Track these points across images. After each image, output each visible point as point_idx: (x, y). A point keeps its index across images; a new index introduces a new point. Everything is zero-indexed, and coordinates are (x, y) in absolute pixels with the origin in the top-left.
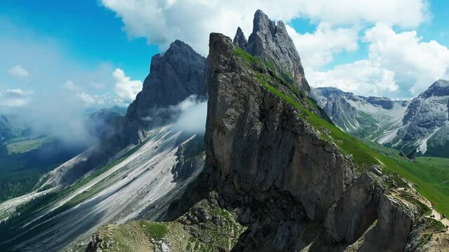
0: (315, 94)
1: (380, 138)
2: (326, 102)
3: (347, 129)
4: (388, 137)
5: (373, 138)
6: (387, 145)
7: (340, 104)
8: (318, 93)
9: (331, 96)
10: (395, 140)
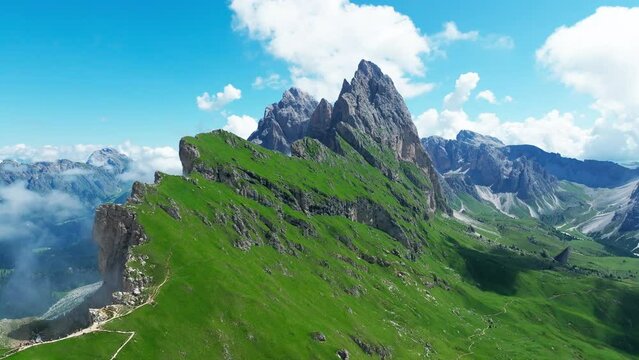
0: (494, 156)
1: (586, 224)
2: (511, 169)
3: (540, 209)
4: (600, 222)
5: (575, 224)
6: (595, 235)
7: (531, 172)
8: (499, 156)
9: (518, 160)
10: (608, 229)
